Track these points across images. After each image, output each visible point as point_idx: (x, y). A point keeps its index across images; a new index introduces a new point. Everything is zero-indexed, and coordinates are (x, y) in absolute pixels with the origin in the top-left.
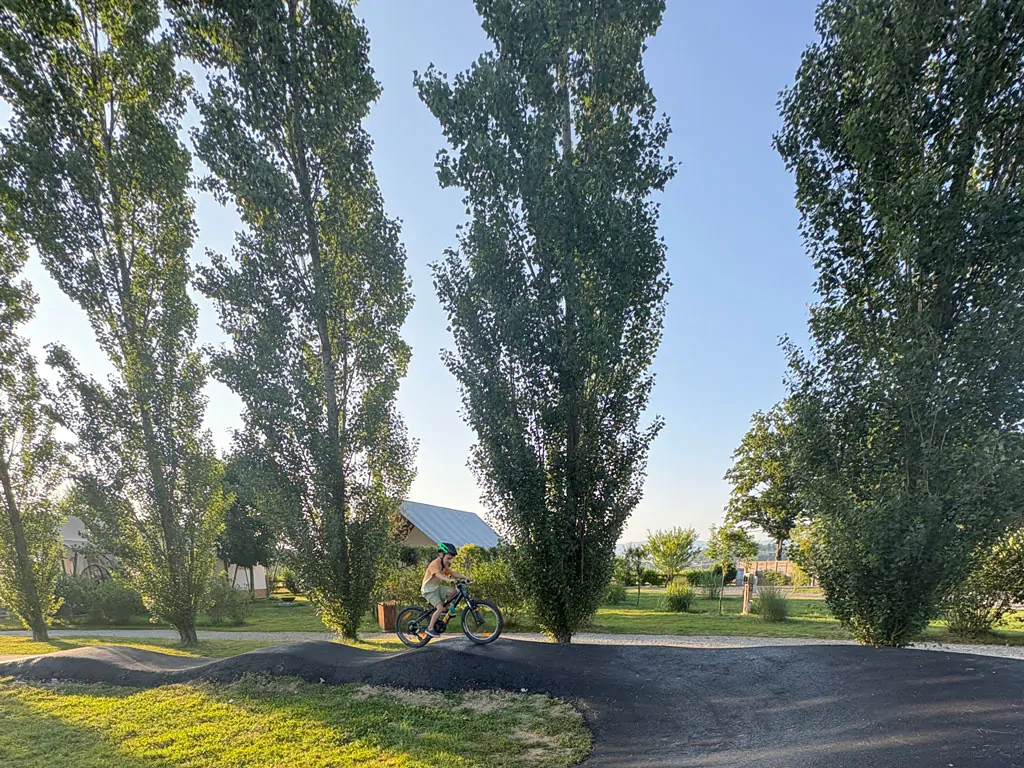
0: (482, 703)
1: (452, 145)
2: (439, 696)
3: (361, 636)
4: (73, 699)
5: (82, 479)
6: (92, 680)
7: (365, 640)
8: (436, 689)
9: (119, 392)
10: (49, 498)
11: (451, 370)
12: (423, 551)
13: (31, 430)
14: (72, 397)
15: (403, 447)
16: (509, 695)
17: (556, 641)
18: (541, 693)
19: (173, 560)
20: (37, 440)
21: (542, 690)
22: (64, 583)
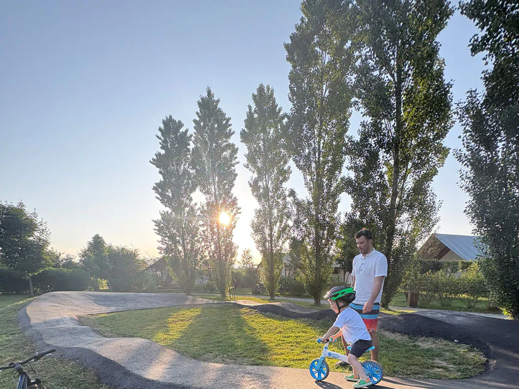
0: (426, 344)
1: (480, 29)
2: (406, 338)
3: (390, 307)
4: (269, 320)
5: (292, 239)
6: (277, 314)
7: (392, 309)
8: (405, 334)
9: (309, 203)
10: (283, 247)
11: (458, 160)
12: (448, 263)
13: (281, 222)
14: (294, 207)
15: (432, 207)
16: (445, 342)
17: (512, 319)
18: (466, 344)
19: (317, 269)
20: (283, 225)
21: (468, 342)
22: (283, 279)
